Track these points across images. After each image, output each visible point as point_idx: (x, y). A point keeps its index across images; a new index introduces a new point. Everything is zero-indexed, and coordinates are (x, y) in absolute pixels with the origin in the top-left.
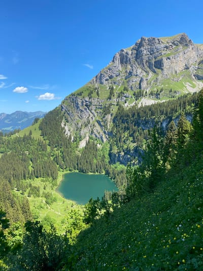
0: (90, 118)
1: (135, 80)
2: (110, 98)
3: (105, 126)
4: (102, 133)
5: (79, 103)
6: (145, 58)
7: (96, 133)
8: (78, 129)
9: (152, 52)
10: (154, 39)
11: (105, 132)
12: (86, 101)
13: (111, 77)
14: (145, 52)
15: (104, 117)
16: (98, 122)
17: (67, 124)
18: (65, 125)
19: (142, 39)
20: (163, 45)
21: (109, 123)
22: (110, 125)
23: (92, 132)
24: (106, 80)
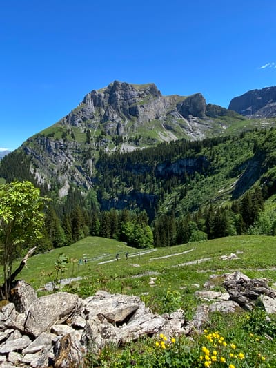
0: (67, 162)
1: (112, 126)
2: (89, 142)
3: (88, 172)
4: (84, 179)
5: (52, 146)
6: (120, 104)
7: (77, 180)
8: (54, 176)
9: (126, 98)
10: (127, 85)
11: (87, 179)
12: (61, 144)
13: (84, 119)
14: (119, 97)
15: (85, 162)
16: (78, 168)
17: (37, 170)
18: (35, 171)
19: (116, 83)
20: (136, 93)
21: (91, 169)
22: (93, 171)
23: (73, 179)
24: (80, 122)
